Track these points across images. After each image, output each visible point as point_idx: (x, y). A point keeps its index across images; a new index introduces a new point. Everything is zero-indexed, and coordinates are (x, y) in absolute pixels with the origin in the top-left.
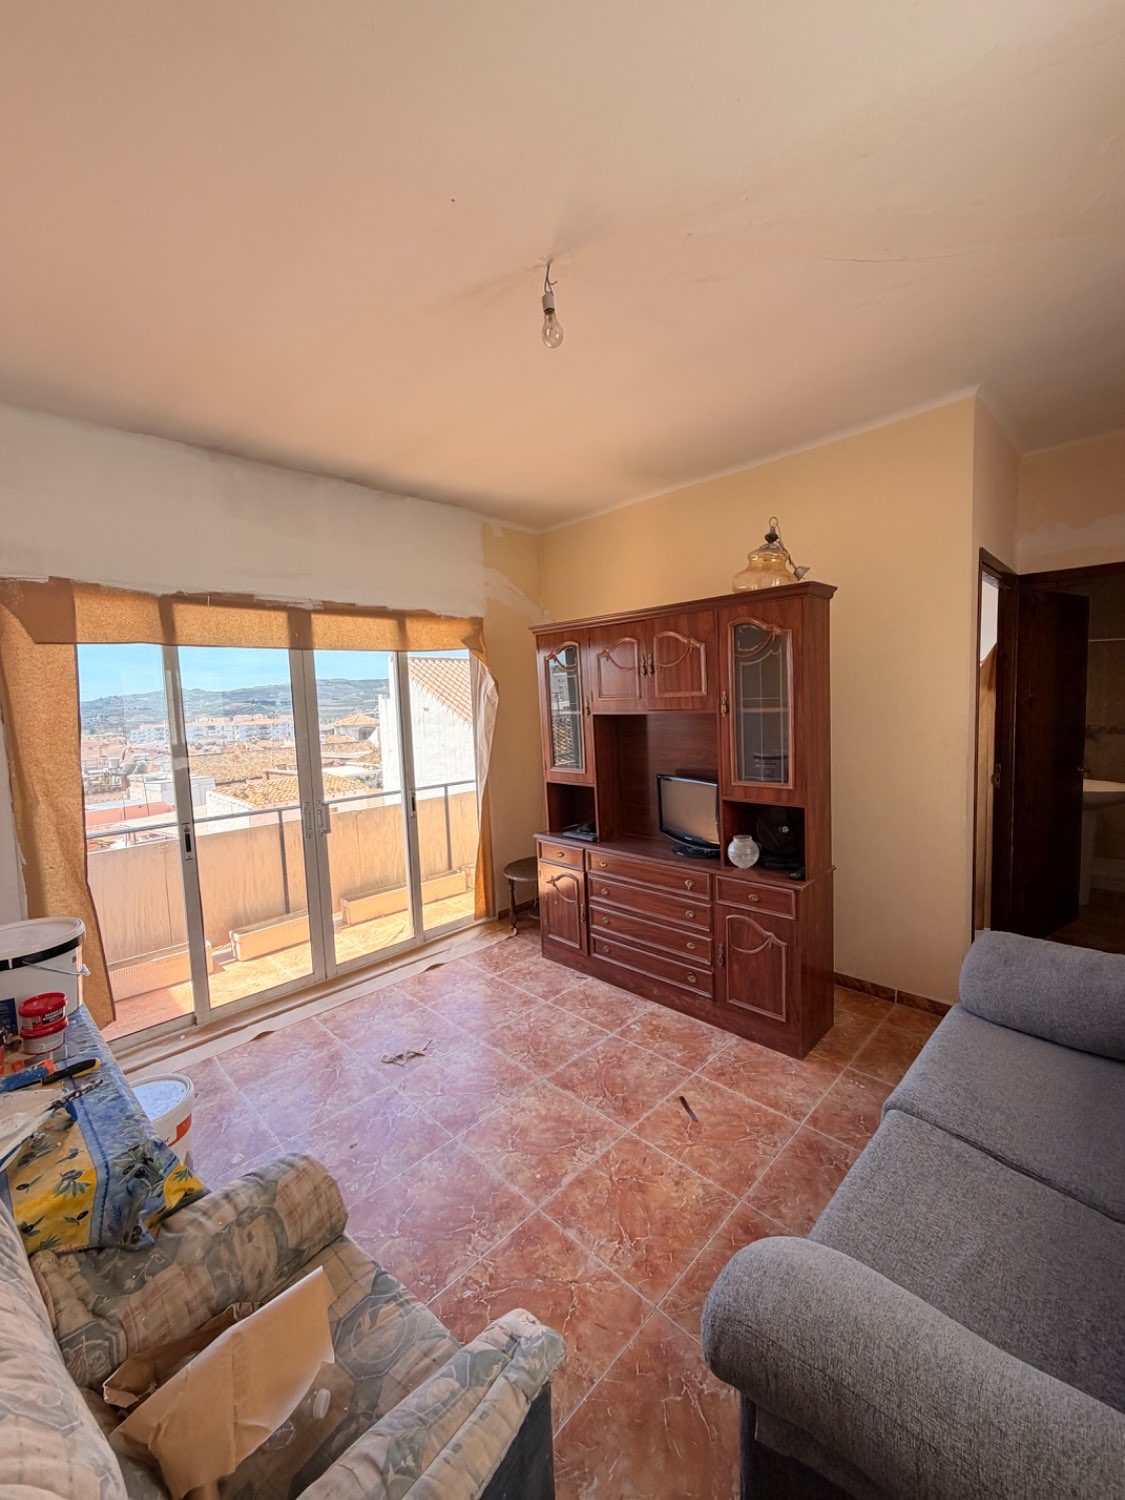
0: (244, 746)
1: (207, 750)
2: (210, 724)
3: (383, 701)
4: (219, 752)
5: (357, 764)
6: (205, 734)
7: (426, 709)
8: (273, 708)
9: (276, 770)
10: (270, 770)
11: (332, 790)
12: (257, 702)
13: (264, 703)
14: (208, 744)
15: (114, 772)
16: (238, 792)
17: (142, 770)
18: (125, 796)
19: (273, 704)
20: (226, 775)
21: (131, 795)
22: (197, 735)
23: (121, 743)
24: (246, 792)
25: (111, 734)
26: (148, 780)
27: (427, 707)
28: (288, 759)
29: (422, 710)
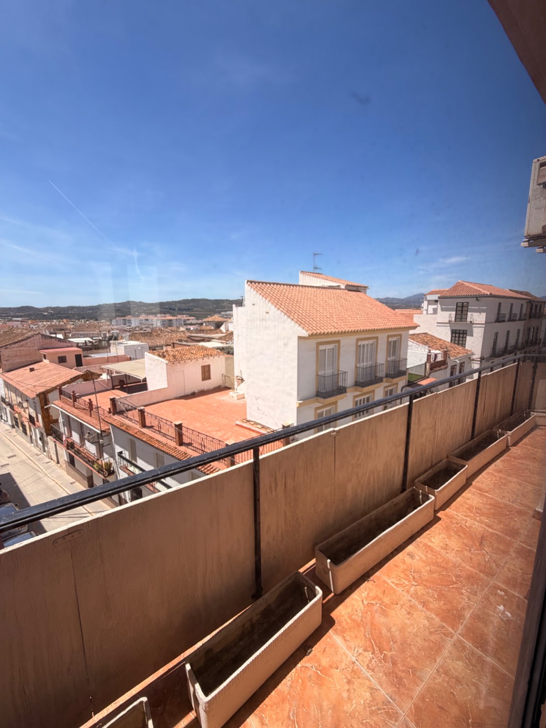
0: (162, 329)
1: (145, 330)
2: (146, 318)
3: (236, 308)
4: (150, 331)
5: (217, 341)
6: (144, 322)
7: (267, 313)
8: (174, 312)
9: (178, 342)
10: (175, 342)
11: (208, 355)
12: (167, 309)
13: (170, 309)
14: (146, 328)
15: (104, 339)
16: (161, 354)
17: (116, 339)
18: (108, 351)
19: (174, 310)
20: (154, 343)
21: (111, 350)
22: (141, 323)
23: (108, 325)
24: (165, 354)
25: (104, 321)
26: (119, 343)
27: (268, 311)
28: (182, 336)
29: (265, 313)
